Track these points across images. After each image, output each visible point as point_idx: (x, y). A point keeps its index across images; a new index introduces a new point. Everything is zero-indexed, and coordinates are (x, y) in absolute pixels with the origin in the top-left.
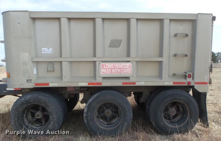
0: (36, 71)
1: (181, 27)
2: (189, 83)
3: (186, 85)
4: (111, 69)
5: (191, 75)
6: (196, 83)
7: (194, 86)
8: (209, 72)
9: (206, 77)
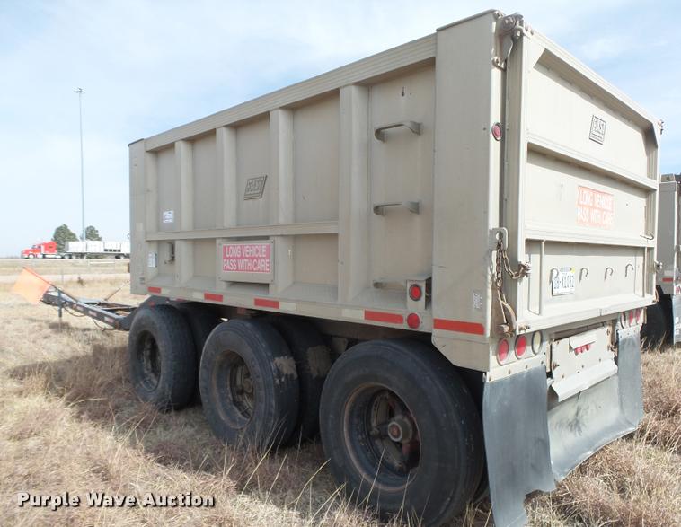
0: (154, 259)
1: (402, 98)
2: (413, 319)
3: (405, 326)
4: (237, 258)
5: (420, 289)
6: (440, 324)
7: (429, 335)
8: (486, 278)
9: (476, 299)
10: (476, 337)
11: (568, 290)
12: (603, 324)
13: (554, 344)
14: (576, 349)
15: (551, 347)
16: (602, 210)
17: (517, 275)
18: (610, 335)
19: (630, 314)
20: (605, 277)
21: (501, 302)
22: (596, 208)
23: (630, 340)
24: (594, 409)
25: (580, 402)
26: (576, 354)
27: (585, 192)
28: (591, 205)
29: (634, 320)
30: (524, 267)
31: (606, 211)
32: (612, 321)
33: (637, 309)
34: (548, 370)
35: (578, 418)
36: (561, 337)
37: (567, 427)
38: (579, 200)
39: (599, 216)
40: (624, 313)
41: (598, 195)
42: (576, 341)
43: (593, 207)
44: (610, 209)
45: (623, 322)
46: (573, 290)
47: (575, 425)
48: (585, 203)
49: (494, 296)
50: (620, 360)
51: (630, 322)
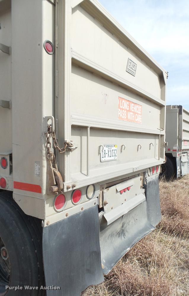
2: (3, 182)
5: (6, 161)
6: (18, 185)
7: (12, 193)
8: (42, 152)
9: (37, 167)
10: (37, 195)
11: (112, 158)
12: (138, 175)
13: (105, 191)
14: (120, 191)
15: (103, 192)
16: (135, 113)
17: (64, 150)
18: (142, 181)
19: (153, 169)
20: (138, 150)
21: (53, 169)
22: (131, 112)
23: (153, 181)
24: (133, 221)
25: (124, 220)
26: (121, 193)
27: (123, 101)
28: (128, 109)
29: (155, 171)
30: (68, 144)
31: (137, 114)
32: (143, 173)
33: (157, 166)
34: (101, 207)
35: (123, 228)
36: (110, 185)
37: (116, 236)
38: (119, 105)
39: (133, 116)
40: (150, 168)
41: (133, 105)
42: (120, 187)
43: (129, 111)
44: (140, 113)
45: (149, 173)
46: (116, 158)
47: (122, 233)
48: (123, 108)
49: (48, 165)
50: (148, 193)
51: (153, 172)
